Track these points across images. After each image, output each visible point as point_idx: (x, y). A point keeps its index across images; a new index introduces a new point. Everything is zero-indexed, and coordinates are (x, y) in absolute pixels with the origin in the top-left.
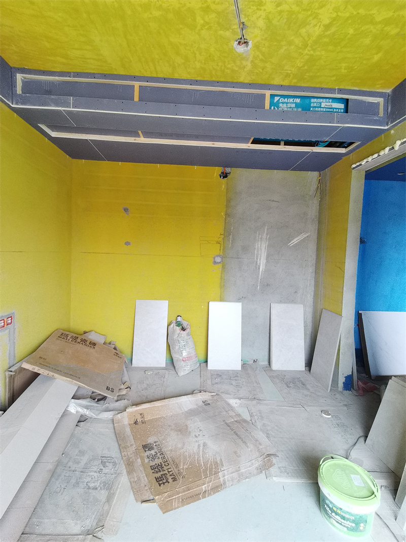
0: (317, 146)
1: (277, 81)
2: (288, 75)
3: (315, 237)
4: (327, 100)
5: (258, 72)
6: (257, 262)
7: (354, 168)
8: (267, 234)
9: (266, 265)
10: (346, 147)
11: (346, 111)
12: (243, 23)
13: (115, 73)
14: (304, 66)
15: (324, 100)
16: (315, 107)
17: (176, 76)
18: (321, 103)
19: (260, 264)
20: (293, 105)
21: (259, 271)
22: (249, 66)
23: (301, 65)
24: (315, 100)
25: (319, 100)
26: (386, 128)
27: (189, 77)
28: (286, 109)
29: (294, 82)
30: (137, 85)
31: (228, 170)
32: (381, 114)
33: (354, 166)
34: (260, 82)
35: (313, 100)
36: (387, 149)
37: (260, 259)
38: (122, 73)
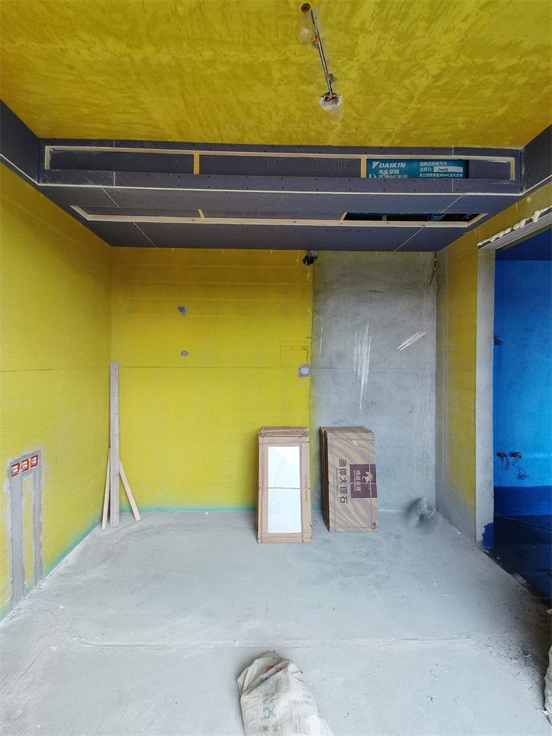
0: (430, 220)
1: (375, 142)
2: (389, 135)
3: (433, 337)
4: (441, 163)
5: (350, 132)
6: (357, 373)
7: (480, 247)
8: (369, 335)
9: (369, 376)
10: (468, 221)
11: (466, 175)
12: (331, 76)
13: (169, 140)
14: (409, 123)
15: (437, 163)
16: (425, 172)
17: (247, 142)
18: (432, 168)
19: (361, 375)
20: (397, 172)
21: (361, 384)
22: (339, 126)
23: (405, 123)
24: (426, 163)
25: (430, 164)
26: (520, 194)
27: (262, 142)
28: (388, 177)
29: (397, 143)
30: (197, 154)
31: (314, 253)
32: (513, 177)
33: (480, 244)
34: (353, 144)
35: (422, 164)
36: (523, 222)
37: (361, 369)
38: (178, 139)
